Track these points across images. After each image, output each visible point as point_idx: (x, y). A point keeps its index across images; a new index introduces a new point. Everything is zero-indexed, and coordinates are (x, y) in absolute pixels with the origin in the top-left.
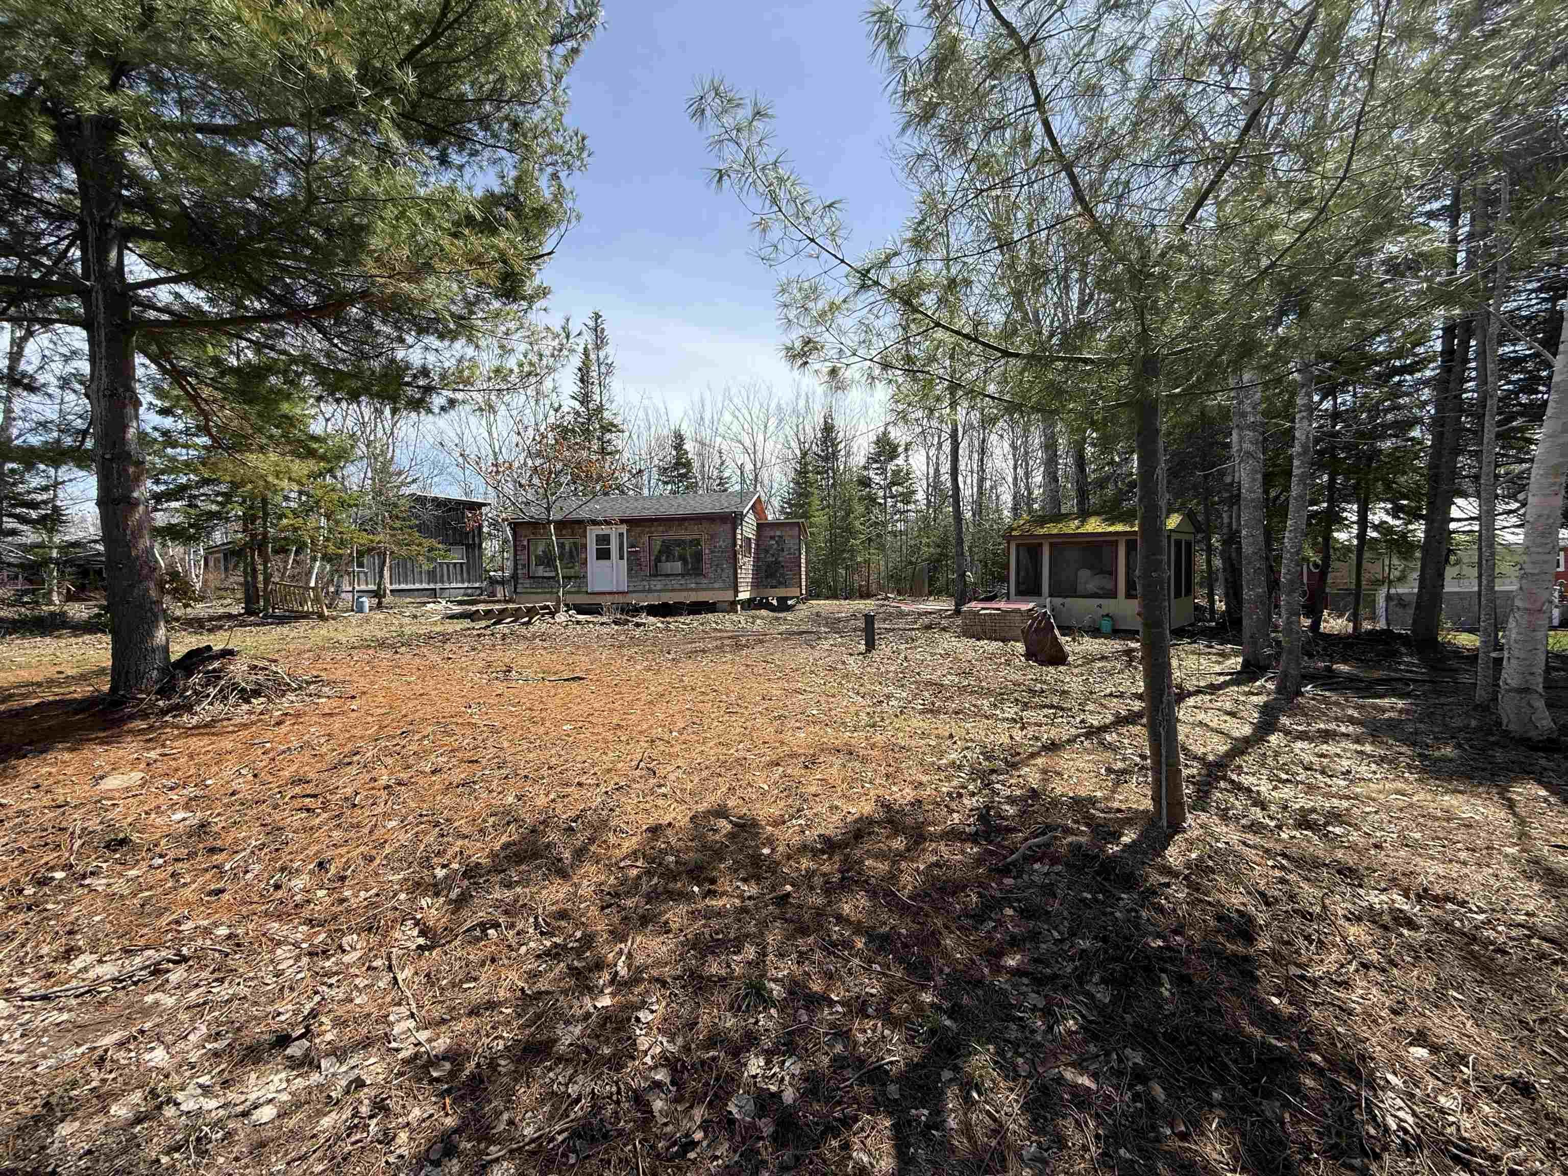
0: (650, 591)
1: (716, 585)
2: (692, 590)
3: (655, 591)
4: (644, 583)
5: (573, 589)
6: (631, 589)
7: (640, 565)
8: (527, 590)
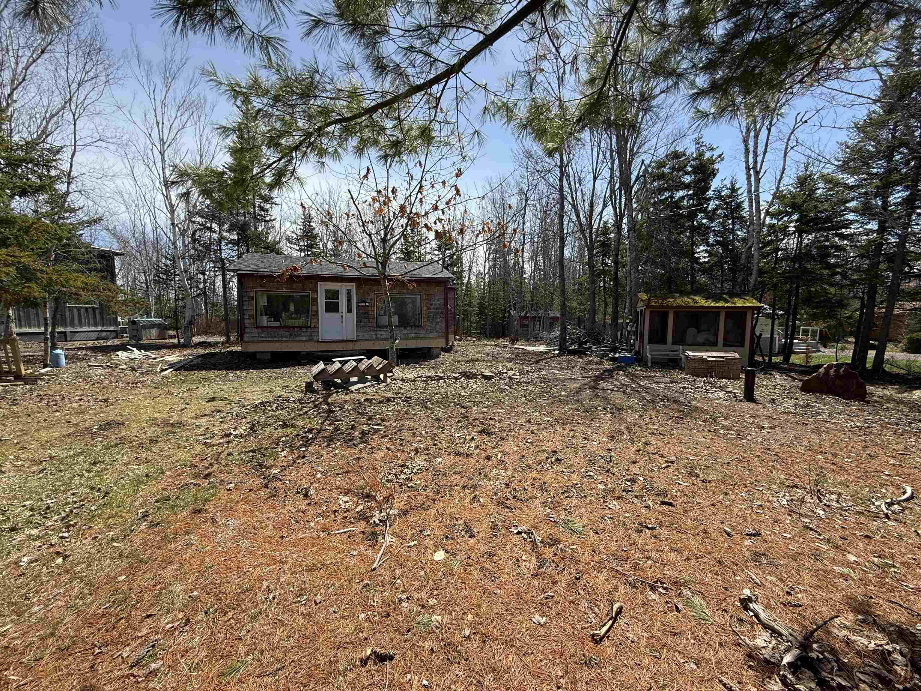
0: (377, 339)
1: (431, 335)
2: (412, 338)
3: (381, 339)
4: (372, 333)
5: (304, 338)
6: (360, 338)
7: (368, 318)
8: (255, 339)
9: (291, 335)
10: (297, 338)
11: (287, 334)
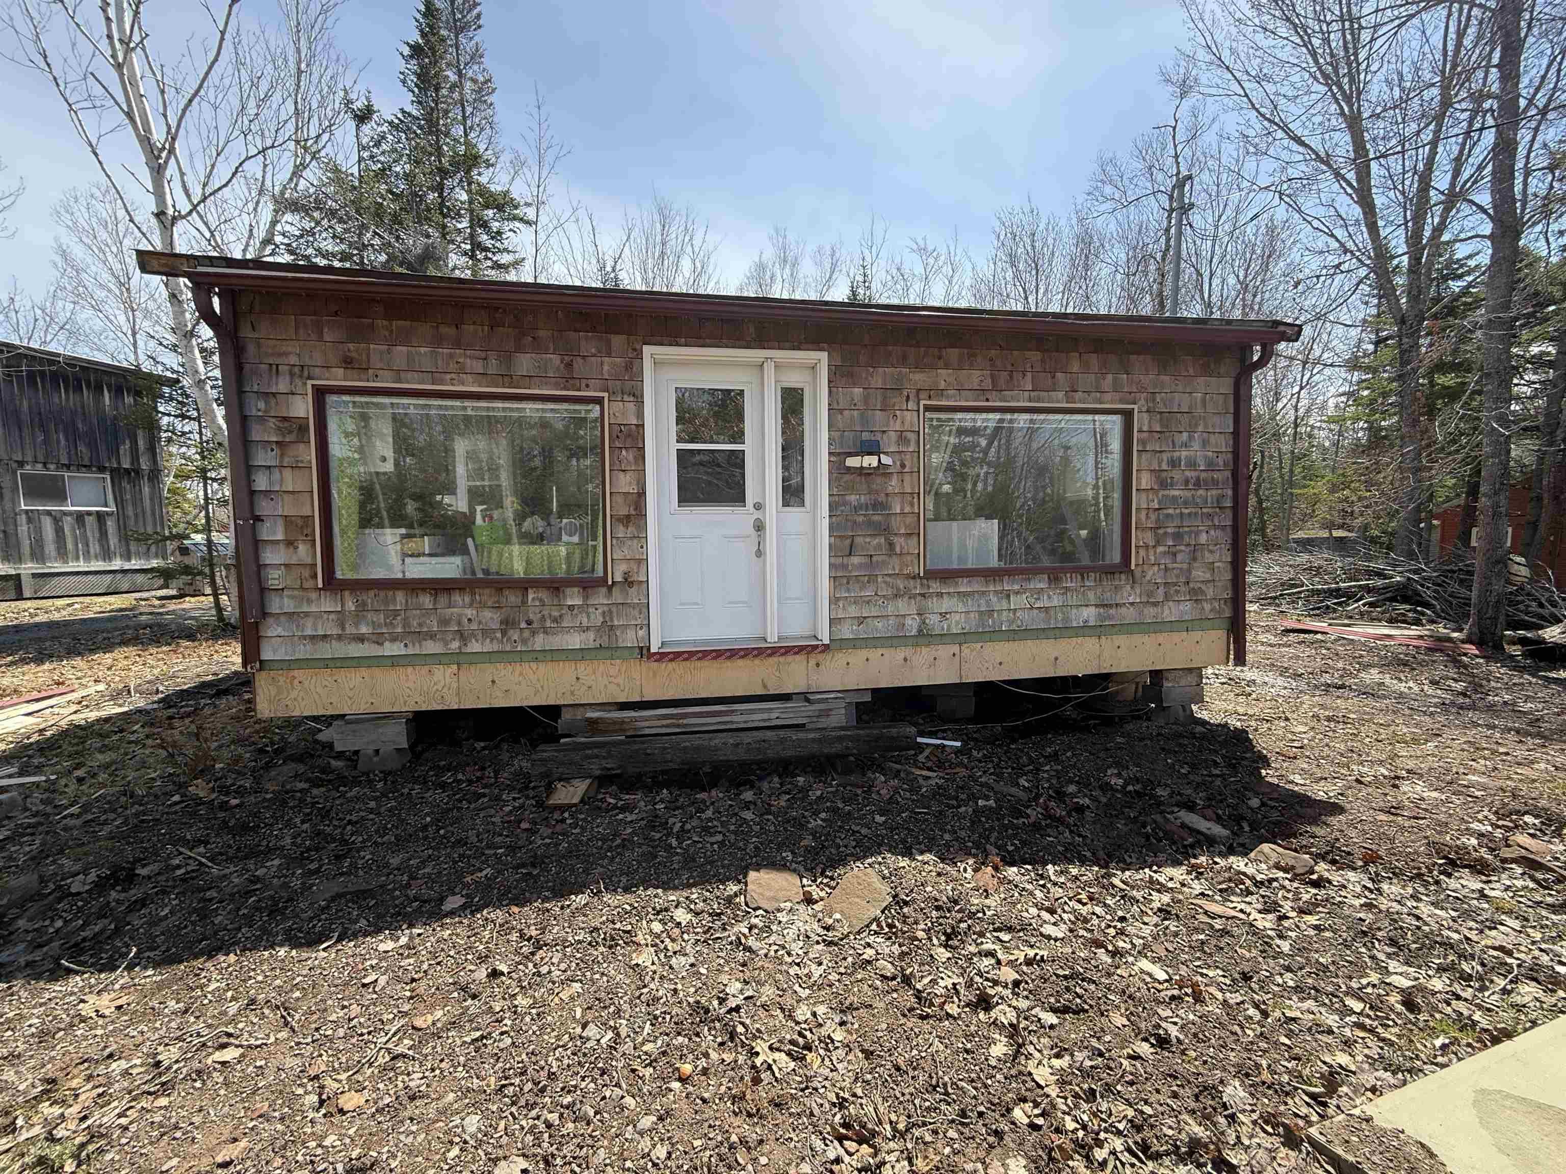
0: (924, 637)
1: (1171, 612)
2: (1085, 630)
3: (944, 638)
4: (902, 606)
5: (575, 641)
6: (847, 631)
7: (885, 530)
8: (327, 651)
9: (508, 624)
10: (540, 642)
11: (491, 618)
